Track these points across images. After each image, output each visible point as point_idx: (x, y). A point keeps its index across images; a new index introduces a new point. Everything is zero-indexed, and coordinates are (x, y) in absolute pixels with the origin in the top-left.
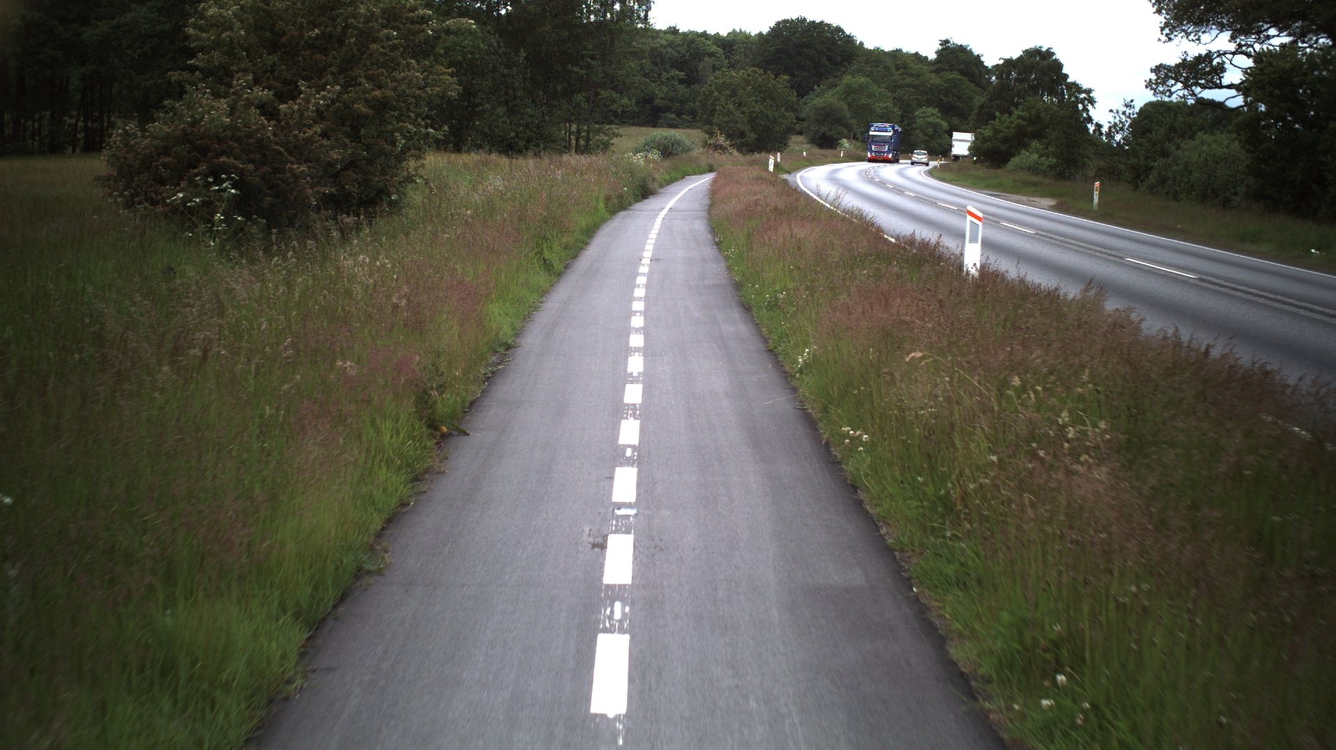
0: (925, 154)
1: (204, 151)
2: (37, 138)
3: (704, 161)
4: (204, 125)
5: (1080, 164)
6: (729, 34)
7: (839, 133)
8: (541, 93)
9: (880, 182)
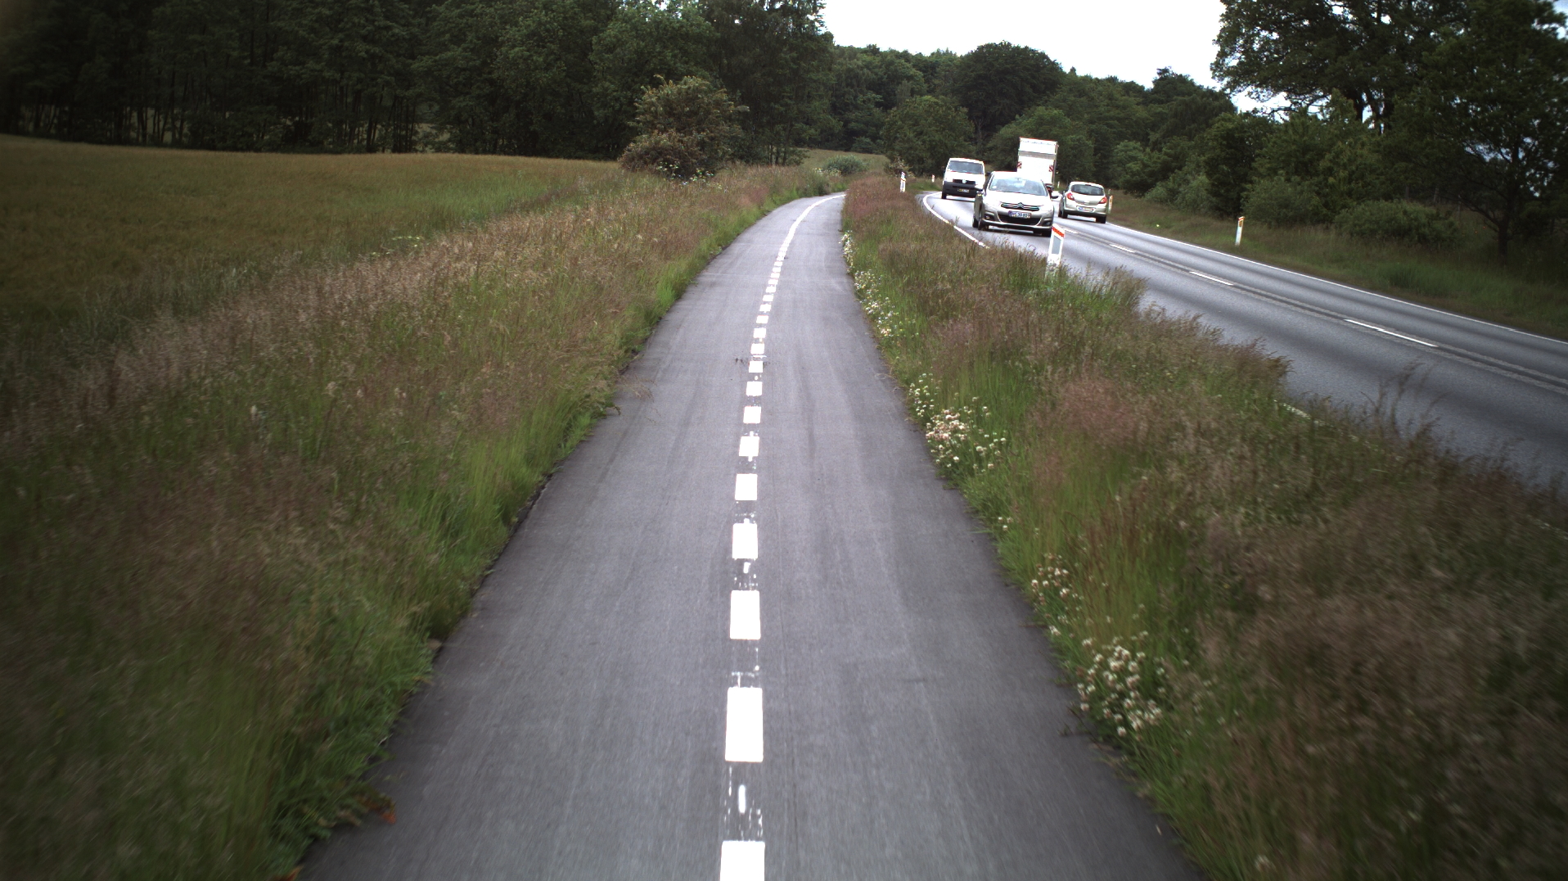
4: (660, 145)
6: (933, 54)
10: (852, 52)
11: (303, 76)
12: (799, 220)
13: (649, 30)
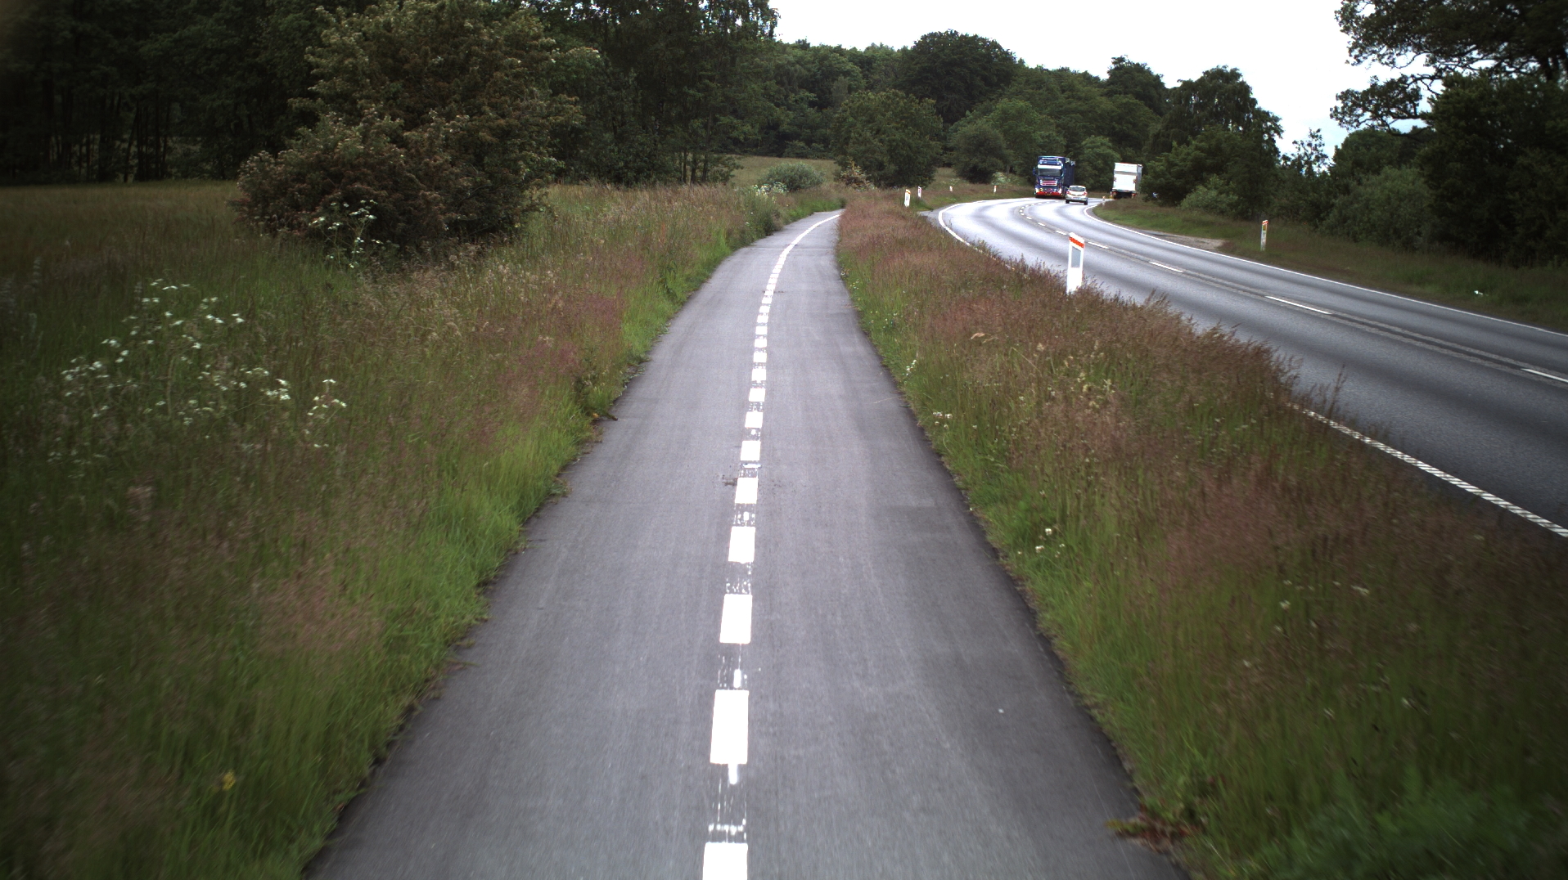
0: (1083, 190)
1: (337, 177)
2: (85, 165)
3: (835, 196)
4: (339, 153)
5: (1265, 203)
6: (868, 49)
7: (993, 166)
8: (653, 118)
9: (1033, 220)
10: (783, 48)
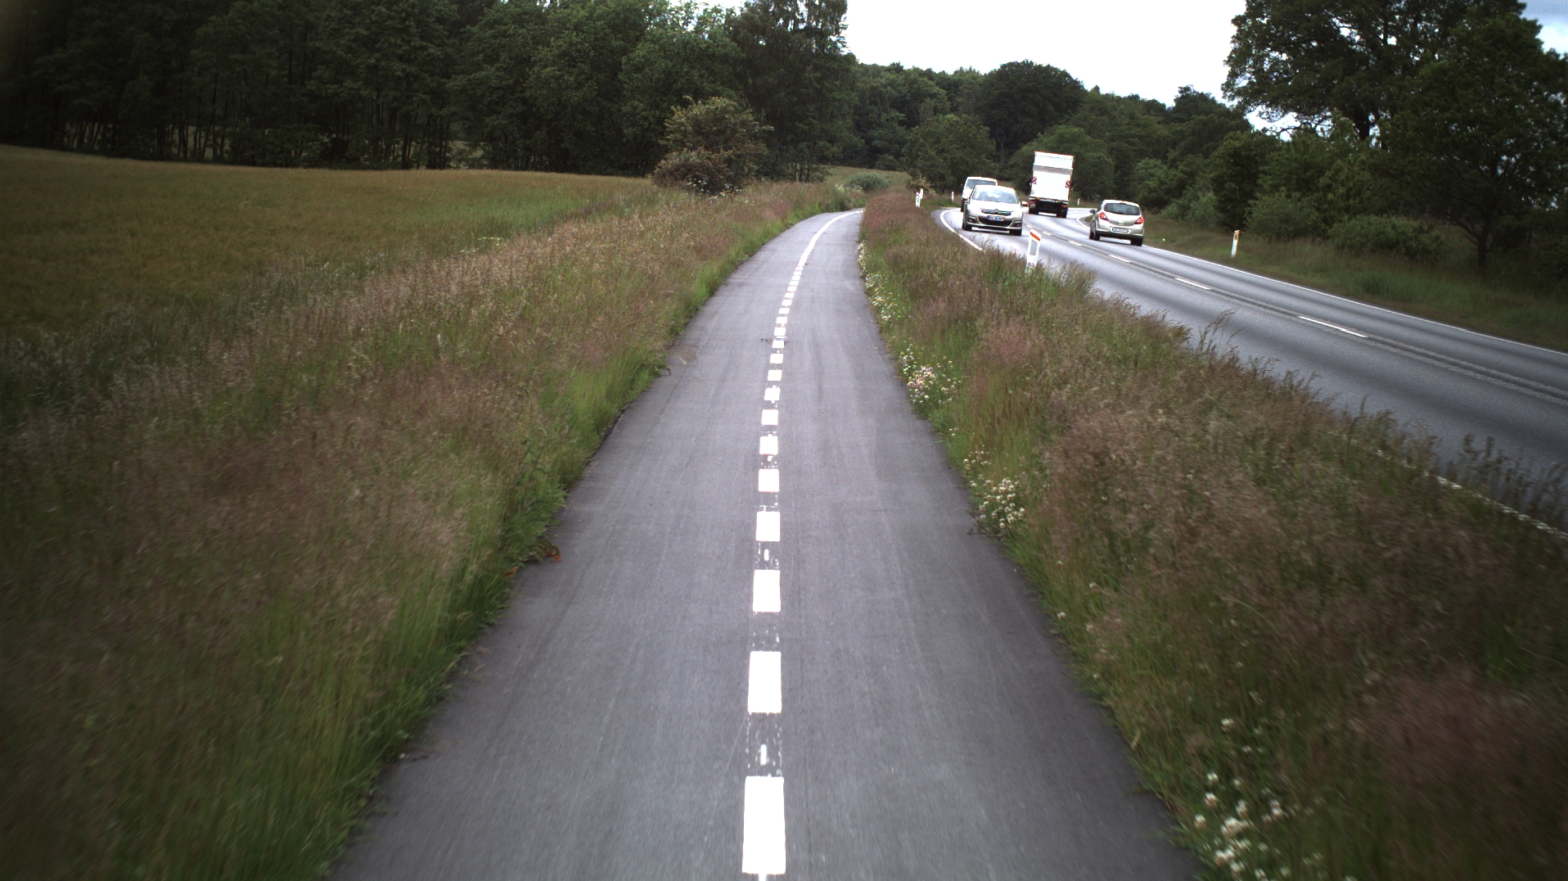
4: (689, 161)
6: (956, 72)
10: (876, 70)
11: (341, 94)
12: (819, 233)
13: (676, 50)
